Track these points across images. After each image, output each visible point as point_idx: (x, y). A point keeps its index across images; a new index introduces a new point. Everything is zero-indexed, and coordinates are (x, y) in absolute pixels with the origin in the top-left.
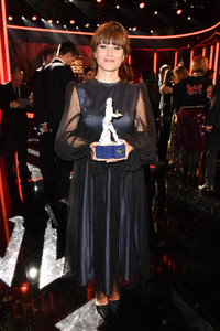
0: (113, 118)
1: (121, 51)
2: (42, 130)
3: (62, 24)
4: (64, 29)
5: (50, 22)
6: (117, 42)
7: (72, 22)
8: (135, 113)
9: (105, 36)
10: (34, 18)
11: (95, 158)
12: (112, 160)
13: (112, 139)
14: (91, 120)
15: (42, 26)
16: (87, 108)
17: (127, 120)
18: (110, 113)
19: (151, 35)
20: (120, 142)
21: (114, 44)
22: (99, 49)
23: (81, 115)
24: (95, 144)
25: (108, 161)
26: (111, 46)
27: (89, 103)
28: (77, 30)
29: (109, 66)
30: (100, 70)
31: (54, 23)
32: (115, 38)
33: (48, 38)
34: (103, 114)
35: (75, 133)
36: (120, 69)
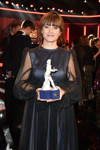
0: (52, 72)
1: (58, 30)
2: (7, 76)
3: (25, 7)
4: (26, 10)
5: (17, 5)
6: (56, 24)
7: (32, 6)
8: (67, 68)
9: (48, 21)
10: (7, 2)
11: (39, 99)
12: (50, 100)
13: (51, 86)
14: (37, 73)
15: (12, 7)
16: (36, 65)
17: (61, 73)
18: (49, 69)
19: (82, 15)
20: (56, 88)
21: (53, 25)
22: (44, 28)
23: (32, 70)
24: (39, 89)
25: (48, 101)
26: (51, 27)
27: (37, 62)
28: (34, 11)
29: (50, 39)
30: (45, 41)
31: (20, 6)
32: (54, 22)
33: (15, 15)
34: (45, 70)
35: (27, 81)
36: (58, 40)
